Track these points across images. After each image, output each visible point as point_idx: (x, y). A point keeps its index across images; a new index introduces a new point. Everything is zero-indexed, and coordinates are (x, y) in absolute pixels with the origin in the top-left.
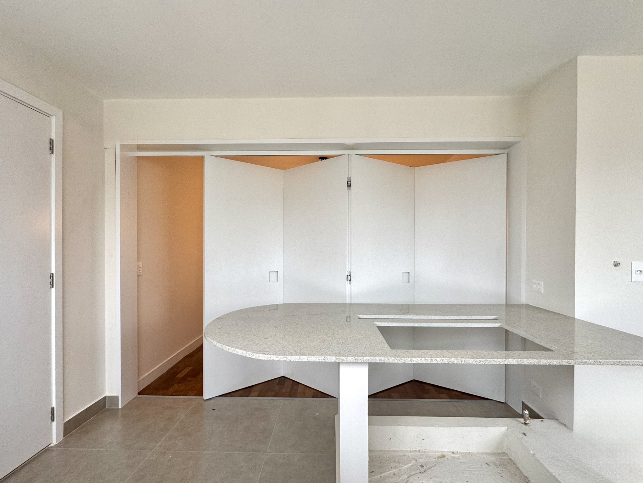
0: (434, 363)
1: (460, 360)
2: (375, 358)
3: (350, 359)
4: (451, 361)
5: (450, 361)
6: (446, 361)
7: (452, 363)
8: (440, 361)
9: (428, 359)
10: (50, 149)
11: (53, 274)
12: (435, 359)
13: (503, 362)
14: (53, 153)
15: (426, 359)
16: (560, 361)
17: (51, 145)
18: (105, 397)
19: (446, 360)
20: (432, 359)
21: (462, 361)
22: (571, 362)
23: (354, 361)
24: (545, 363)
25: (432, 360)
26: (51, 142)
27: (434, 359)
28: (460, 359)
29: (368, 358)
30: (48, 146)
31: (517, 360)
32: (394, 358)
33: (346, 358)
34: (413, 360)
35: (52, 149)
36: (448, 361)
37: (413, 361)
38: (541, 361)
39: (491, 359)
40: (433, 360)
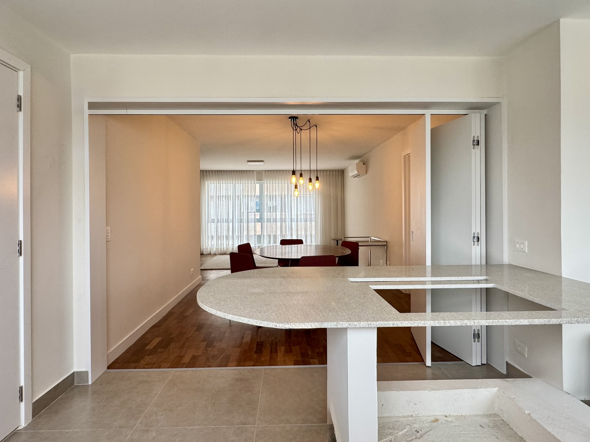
0: (447, 325)
1: (473, 322)
2: (388, 322)
3: (363, 324)
4: (464, 323)
5: (463, 323)
6: (459, 323)
7: (465, 325)
8: (453, 323)
9: (441, 321)
10: (18, 107)
11: (21, 241)
12: (449, 322)
13: (515, 322)
14: (20, 110)
15: (440, 322)
16: (570, 320)
17: (19, 102)
18: (74, 373)
19: (459, 322)
20: (446, 321)
21: (475, 323)
22: (579, 320)
23: (367, 326)
24: (555, 322)
25: (445, 322)
26: (19, 99)
27: (447, 321)
28: (473, 321)
29: (381, 322)
30: (15, 102)
31: (528, 320)
32: (407, 322)
33: (359, 324)
34: (426, 323)
35: (19, 106)
36: (461, 323)
37: (426, 324)
38: (551, 321)
39: (504, 320)
40: (446, 323)
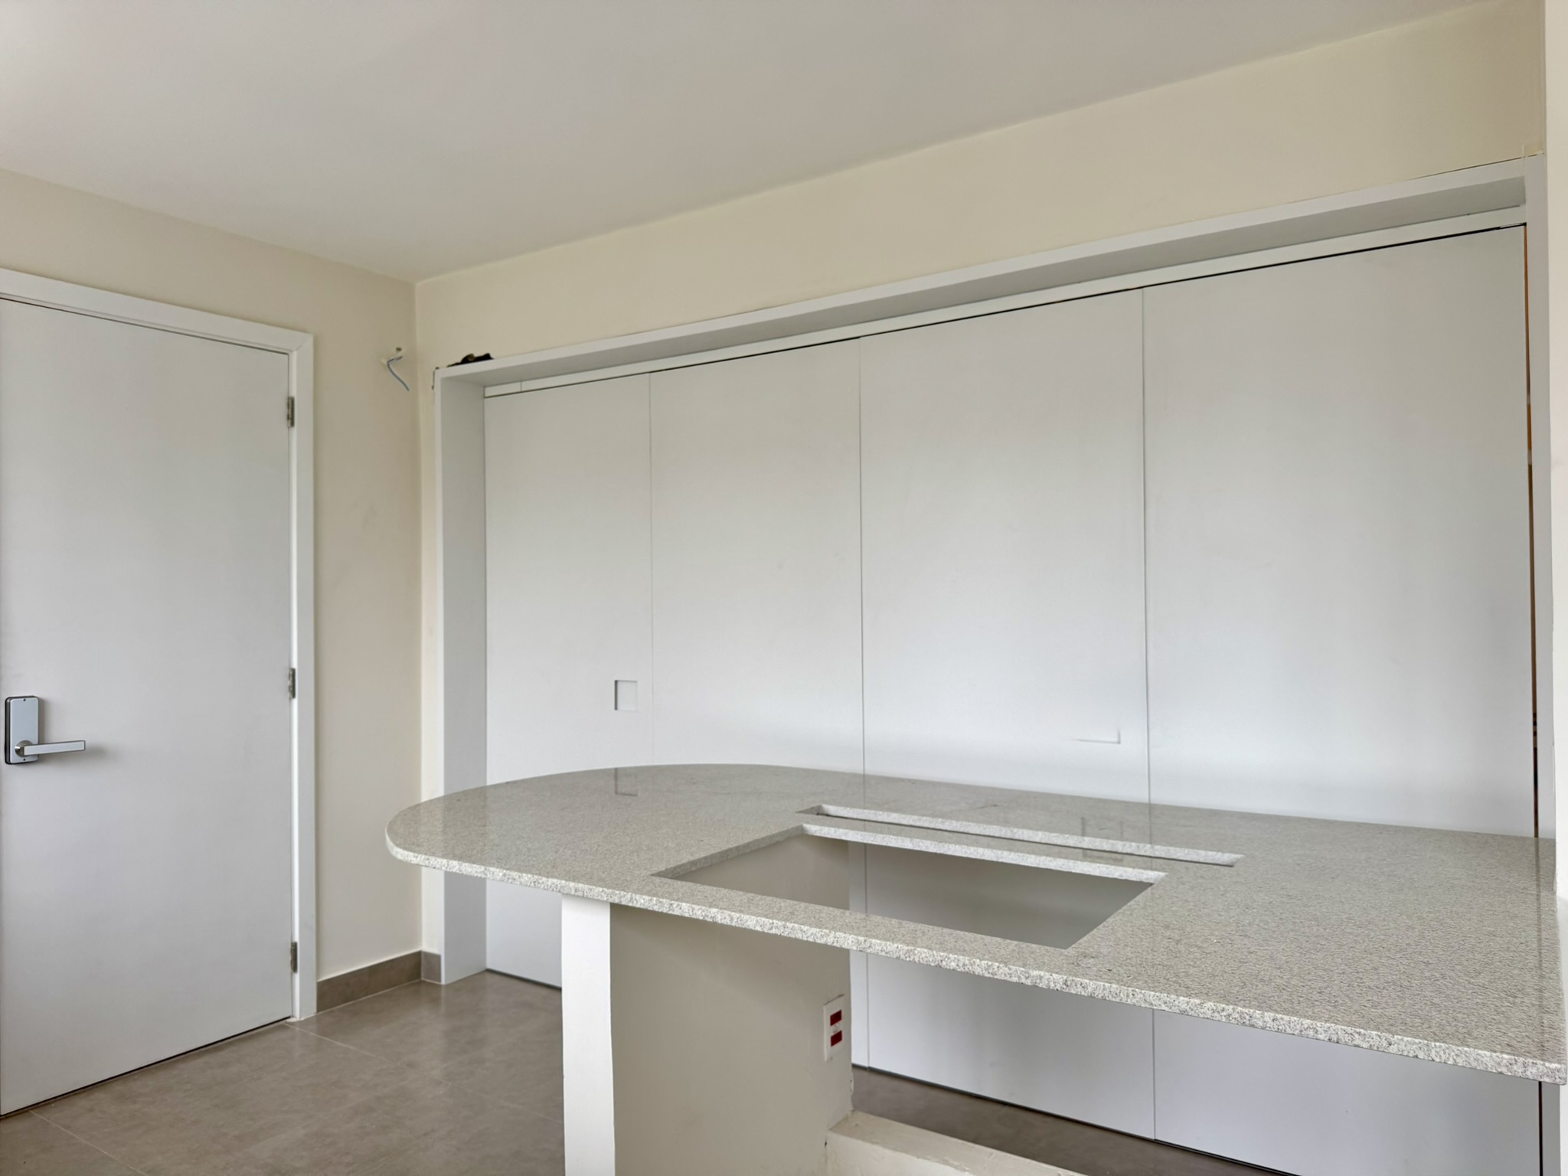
0: (675, 913)
1: (729, 915)
2: (567, 883)
3: (526, 878)
4: (710, 916)
5: (708, 914)
6: (699, 912)
7: (711, 920)
8: (687, 910)
9: (664, 900)
10: (288, 418)
11: (293, 671)
12: (678, 905)
13: (822, 936)
14: (292, 424)
15: (660, 902)
16: (967, 962)
17: (290, 410)
18: (419, 954)
19: (699, 910)
20: (673, 902)
21: (732, 919)
22: (996, 969)
24: (925, 959)
25: (671, 905)
26: (291, 404)
27: (676, 903)
28: (729, 912)
29: (555, 881)
30: (283, 411)
31: (855, 937)
32: (601, 889)
33: (519, 877)
34: (635, 899)
35: (291, 419)
36: (703, 914)
37: (635, 902)
38: (916, 952)
39: (796, 925)
40: (675, 906)
